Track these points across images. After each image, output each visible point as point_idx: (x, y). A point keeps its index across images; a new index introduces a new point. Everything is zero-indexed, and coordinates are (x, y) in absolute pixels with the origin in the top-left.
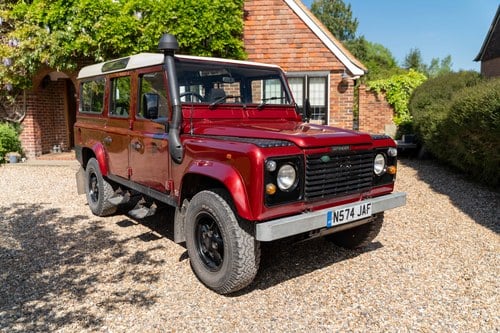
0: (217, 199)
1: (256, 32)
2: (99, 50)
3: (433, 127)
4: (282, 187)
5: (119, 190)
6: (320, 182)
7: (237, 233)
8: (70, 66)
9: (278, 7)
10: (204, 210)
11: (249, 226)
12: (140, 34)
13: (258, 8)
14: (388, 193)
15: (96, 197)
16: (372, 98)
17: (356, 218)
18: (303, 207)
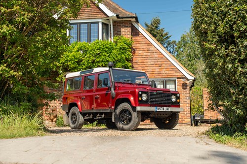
1: (138, 59)
2: (61, 68)
4: (143, 99)
5: (87, 115)
9: (149, 47)
13: (139, 47)
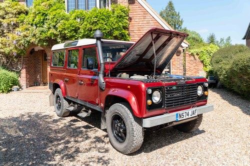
0: (123, 108)
3: (224, 72)
4: (154, 101)
5: (72, 104)
6: (172, 99)
7: (133, 123)
8: (45, 44)
9: (145, 15)
10: (116, 113)
11: (139, 120)
12: (79, 29)
13: (136, 16)
14: (205, 104)
15: (59, 107)
16: (192, 58)
17: (190, 116)
18: (164, 111)
